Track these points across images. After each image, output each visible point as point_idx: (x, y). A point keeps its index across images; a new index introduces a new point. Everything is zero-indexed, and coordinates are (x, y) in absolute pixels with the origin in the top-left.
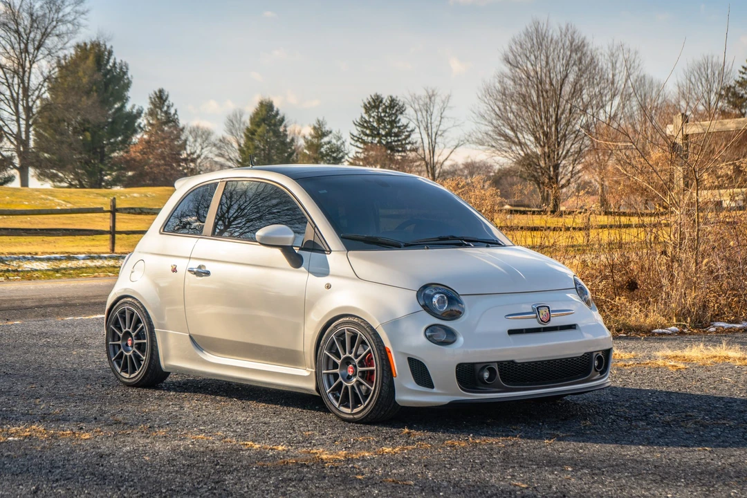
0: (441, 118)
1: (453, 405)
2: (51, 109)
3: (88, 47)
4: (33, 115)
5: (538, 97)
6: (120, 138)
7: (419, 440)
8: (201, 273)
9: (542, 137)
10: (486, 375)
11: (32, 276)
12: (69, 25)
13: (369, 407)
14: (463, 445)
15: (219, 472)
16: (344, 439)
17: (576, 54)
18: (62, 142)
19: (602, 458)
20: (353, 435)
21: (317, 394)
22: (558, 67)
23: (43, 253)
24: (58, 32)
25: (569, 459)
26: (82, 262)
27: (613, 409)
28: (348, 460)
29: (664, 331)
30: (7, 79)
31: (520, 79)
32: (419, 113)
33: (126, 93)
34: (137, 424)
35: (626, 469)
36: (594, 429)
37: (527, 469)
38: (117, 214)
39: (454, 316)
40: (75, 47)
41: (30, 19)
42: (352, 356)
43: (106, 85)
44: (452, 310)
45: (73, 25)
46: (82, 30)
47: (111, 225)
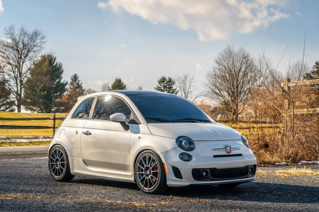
0: (190, 86)
1: (190, 186)
2: (30, 82)
3: (46, 56)
4: (23, 84)
5: (229, 77)
6: (58, 94)
7: (176, 200)
8: (88, 134)
9: (231, 93)
10: (204, 174)
11: (21, 145)
12: (39, 48)
13: (156, 187)
14: (195, 201)
15: (93, 210)
16: (145, 199)
17: (245, 59)
18: (35, 95)
19: (252, 206)
20: (149, 198)
21: (135, 182)
22: (238, 65)
23: (25, 136)
24: (34, 50)
25: (238, 207)
26: (41, 139)
27: (257, 190)
28: (147, 206)
29: (280, 164)
30: (13, 69)
31: (222, 69)
32: (181, 84)
33: (61, 75)
34: (60, 194)
35: (262, 210)
36: (249, 197)
37: (220, 210)
38: (56, 120)
39: (191, 149)
40: (41, 57)
41: (22, 45)
42: (149, 166)
43: (53, 72)
44: (190, 147)
45: (40, 47)
46: (44, 49)
47: (53, 125)
